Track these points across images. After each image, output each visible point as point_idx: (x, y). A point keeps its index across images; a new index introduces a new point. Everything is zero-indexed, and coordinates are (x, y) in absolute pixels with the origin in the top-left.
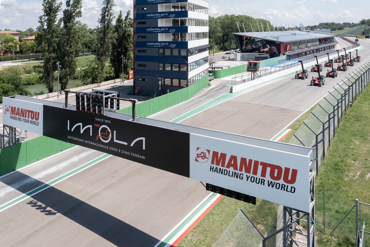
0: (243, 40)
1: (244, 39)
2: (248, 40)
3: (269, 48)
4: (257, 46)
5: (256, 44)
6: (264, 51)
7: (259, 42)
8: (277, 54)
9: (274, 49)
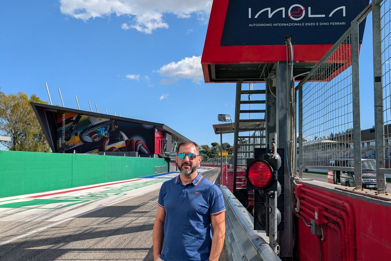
0: (61, 125)
1: (64, 120)
2: (74, 124)
3: (126, 141)
4: (95, 138)
5: (94, 133)
6: (113, 148)
7: (102, 128)
8: (147, 154)
9: (138, 144)
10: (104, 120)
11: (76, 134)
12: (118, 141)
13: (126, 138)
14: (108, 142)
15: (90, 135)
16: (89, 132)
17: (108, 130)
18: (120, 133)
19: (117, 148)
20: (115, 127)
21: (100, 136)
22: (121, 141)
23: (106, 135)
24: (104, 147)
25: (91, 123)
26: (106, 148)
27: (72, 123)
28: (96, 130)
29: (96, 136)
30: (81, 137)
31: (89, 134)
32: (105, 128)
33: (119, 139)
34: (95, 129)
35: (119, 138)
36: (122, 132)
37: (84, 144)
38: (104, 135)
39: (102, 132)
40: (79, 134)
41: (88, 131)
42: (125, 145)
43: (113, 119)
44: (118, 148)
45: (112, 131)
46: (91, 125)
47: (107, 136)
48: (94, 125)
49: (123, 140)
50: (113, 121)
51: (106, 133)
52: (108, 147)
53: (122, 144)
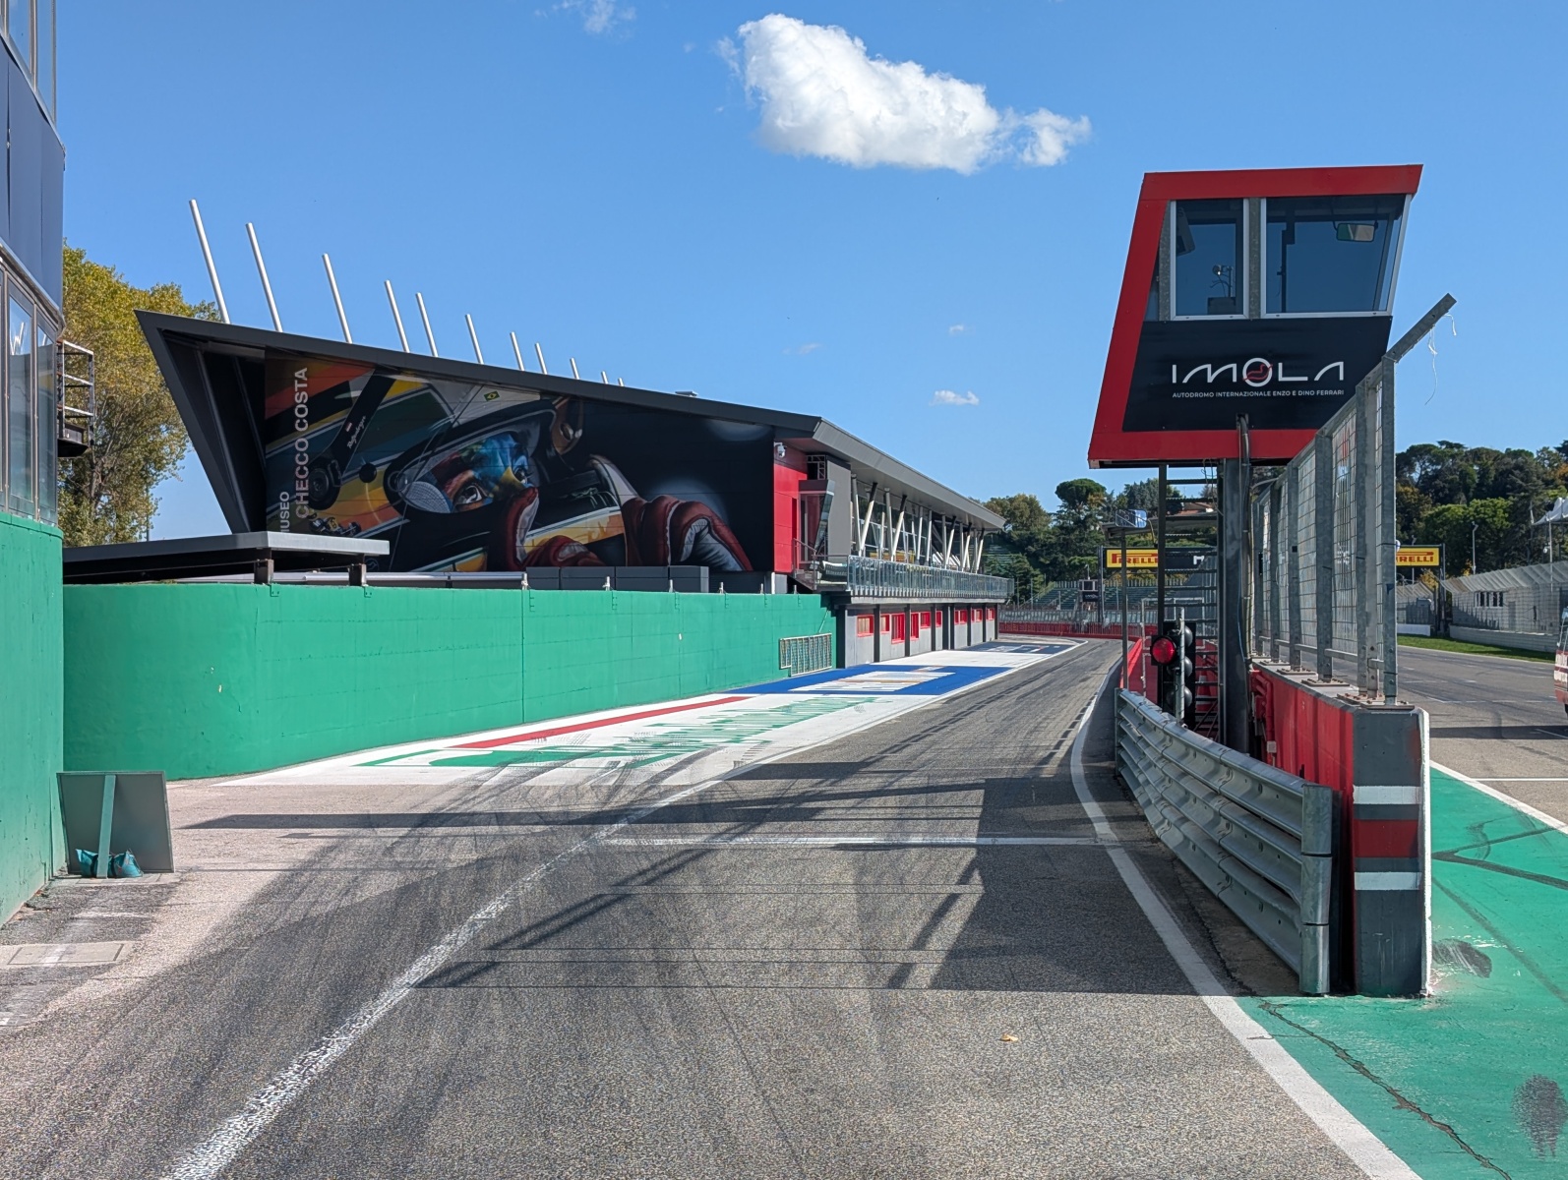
0: (283, 424)
1: (301, 399)
2: (354, 419)
3: (628, 509)
4: (467, 490)
5: (459, 466)
6: (561, 542)
7: (498, 438)
8: (734, 572)
9: (686, 520)
10: (508, 399)
11: (367, 475)
12: (584, 506)
13: (624, 491)
14: (530, 510)
15: (442, 477)
16: (433, 463)
17: (530, 452)
18: (594, 467)
19: (580, 545)
20: (566, 435)
21: (492, 484)
22: (601, 506)
23: (520, 477)
24: (515, 540)
25: (444, 415)
26: (522, 541)
27: (342, 415)
28: (472, 453)
29: (472, 480)
30: (394, 486)
31: (434, 471)
32: (515, 440)
33: (587, 499)
34: (466, 444)
35: (590, 492)
36: (603, 460)
37: (407, 521)
38: (510, 474)
39: (500, 463)
40: (380, 470)
41: (426, 458)
42: (619, 530)
43: (556, 395)
44: (585, 541)
45: (550, 454)
46: (441, 423)
47: (529, 481)
48: (460, 426)
49: (611, 503)
50: (559, 404)
51: (522, 467)
52: (531, 540)
53: (604, 525)
